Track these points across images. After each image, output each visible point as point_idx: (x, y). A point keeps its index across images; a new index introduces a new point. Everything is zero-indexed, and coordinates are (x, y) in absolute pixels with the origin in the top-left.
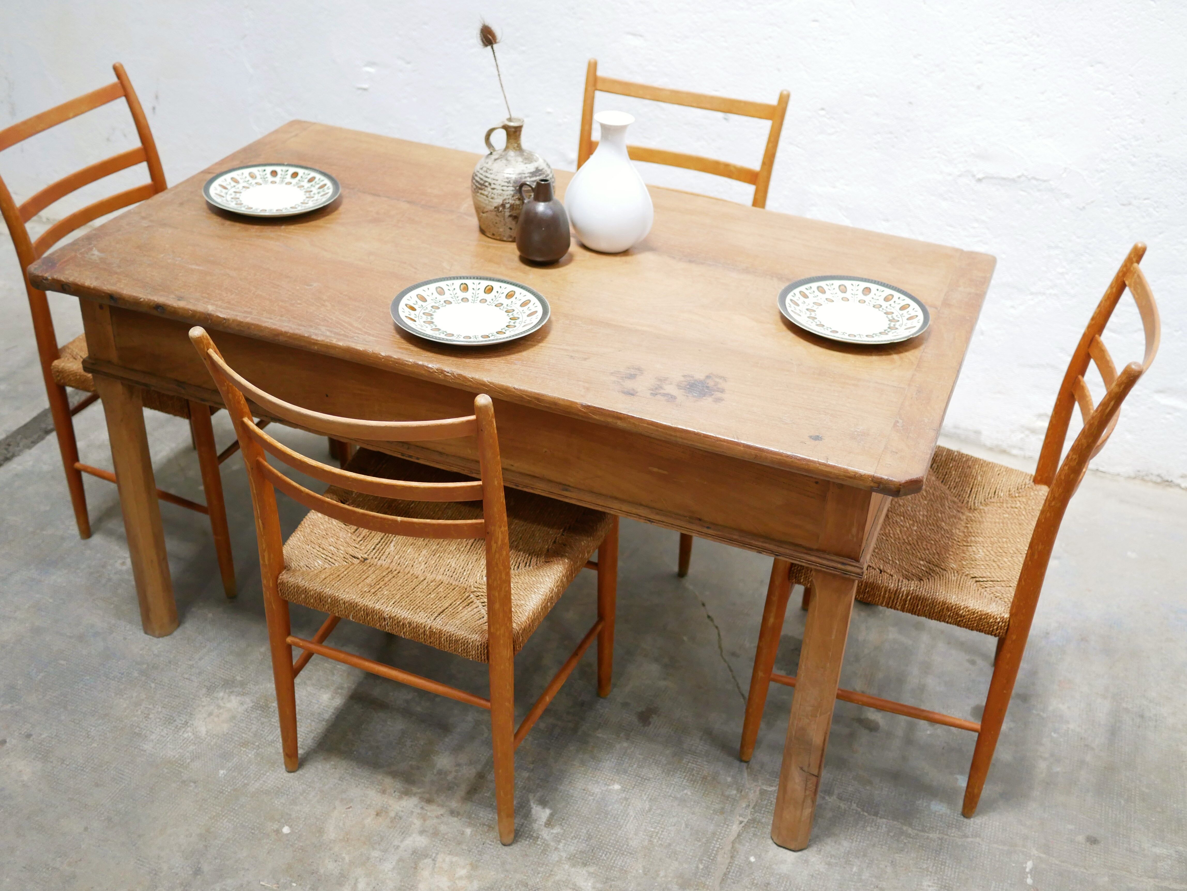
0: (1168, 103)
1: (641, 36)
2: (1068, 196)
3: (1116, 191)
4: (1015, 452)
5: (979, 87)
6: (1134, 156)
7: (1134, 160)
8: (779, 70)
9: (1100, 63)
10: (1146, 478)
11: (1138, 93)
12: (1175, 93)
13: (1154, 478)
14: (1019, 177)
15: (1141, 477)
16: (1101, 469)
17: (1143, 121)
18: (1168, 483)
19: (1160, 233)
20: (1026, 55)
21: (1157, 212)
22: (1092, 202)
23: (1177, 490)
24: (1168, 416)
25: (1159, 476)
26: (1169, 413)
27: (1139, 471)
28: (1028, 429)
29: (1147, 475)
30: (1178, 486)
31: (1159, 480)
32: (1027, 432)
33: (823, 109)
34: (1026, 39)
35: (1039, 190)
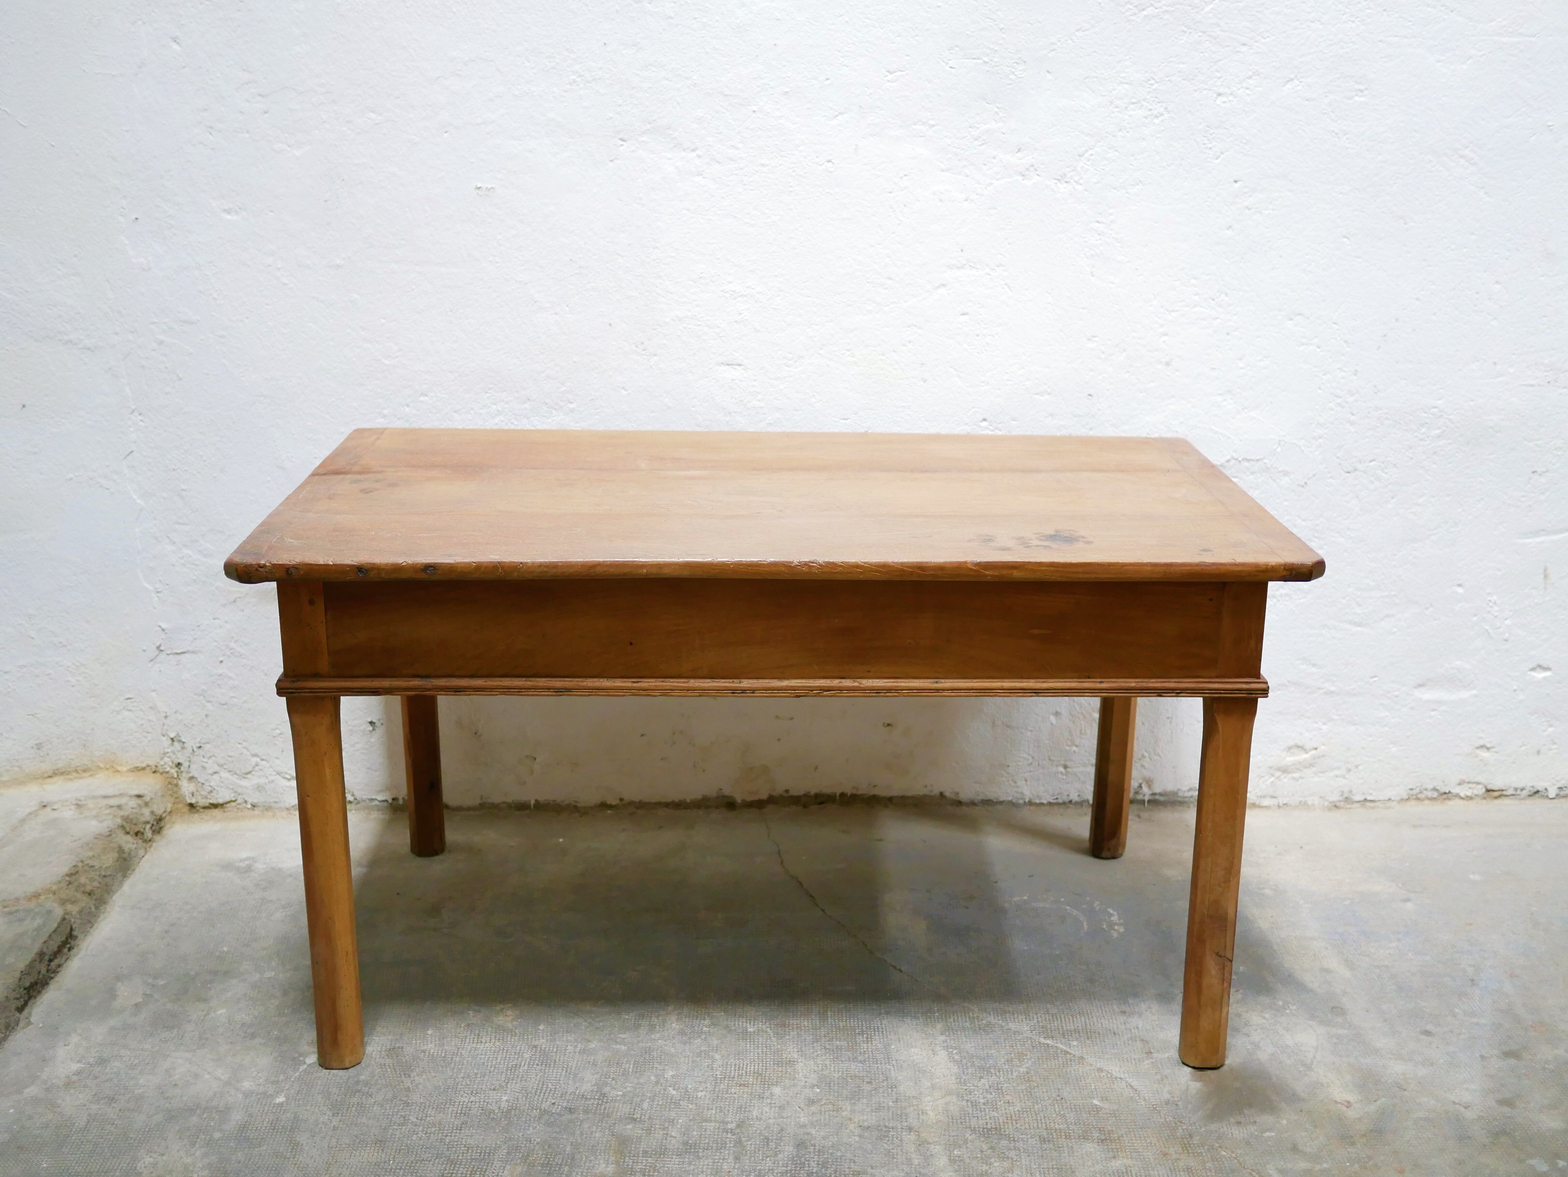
0: (1379, 347)
1: (740, 365)
2: (1286, 473)
3: (1338, 458)
4: (1266, 802)
5: (1167, 364)
6: (1353, 414)
7: (1353, 418)
8: (925, 381)
9: (1299, 314)
10: (1422, 796)
11: (1346, 342)
12: (1385, 336)
13: (1429, 794)
14: (1228, 461)
15: (1415, 797)
16: (1369, 798)
17: (1356, 373)
18: (1446, 796)
19: (1393, 498)
20: (1217, 318)
21: (1386, 473)
22: (1314, 475)
23: (1458, 802)
24: (1433, 713)
25: (1435, 789)
26: (1434, 710)
27: (1411, 789)
28: (1279, 769)
29: (1421, 792)
30: (1458, 796)
31: (1435, 795)
32: (1278, 774)
33: (985, 420)
34: (1213, 300)
35: (1252, 473)
